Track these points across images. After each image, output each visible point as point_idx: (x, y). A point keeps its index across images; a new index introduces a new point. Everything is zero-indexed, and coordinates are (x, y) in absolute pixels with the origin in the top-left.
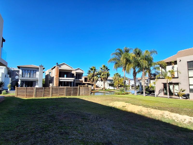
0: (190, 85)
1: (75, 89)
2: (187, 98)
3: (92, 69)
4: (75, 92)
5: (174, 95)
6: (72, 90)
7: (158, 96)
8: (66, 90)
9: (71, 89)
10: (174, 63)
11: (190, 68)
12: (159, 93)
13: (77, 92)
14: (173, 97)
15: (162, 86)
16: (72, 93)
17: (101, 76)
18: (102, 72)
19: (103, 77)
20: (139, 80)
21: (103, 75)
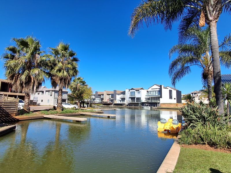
17: (54, 72)
18: (59, 62)
19: (60, 74)
20: (100, 95)
21: (60, 70)
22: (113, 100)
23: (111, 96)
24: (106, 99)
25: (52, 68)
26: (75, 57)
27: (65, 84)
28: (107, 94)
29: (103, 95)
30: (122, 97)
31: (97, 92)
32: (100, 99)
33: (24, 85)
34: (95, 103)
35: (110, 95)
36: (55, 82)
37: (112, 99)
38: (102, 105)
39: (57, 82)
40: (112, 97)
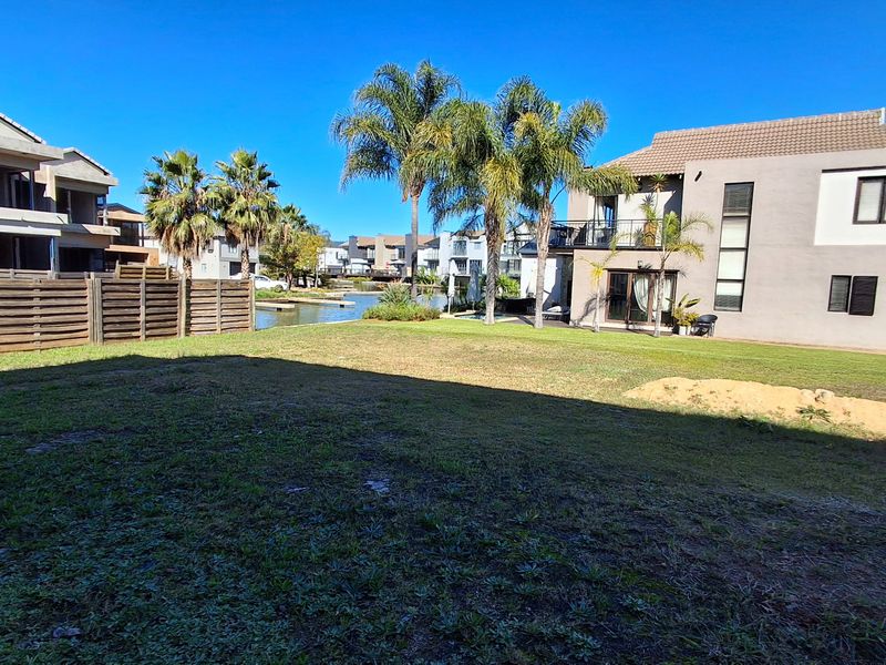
0: (718, 280)
1: (161, 289)
2: (700, 333)
3: (175, 169)
4: (162, 310)
5: (650, 319)
6: (142, 294)
7: (582, 324)
8: (98, 302)
9: (131, 288)
10: (662, 182)
11: (730, 211)
12: (587, 313)
13: (173, 309)
14: (645, 328)
15: (602, 284)
16: (142, 318)
17: (230, 215)
18: (238, 194)
19: (243, 221)
20: (366, 248)
21: (242, 213)
22: (403, 265)
23: (397, 251)
24: (384, 261)
25: (227, 208)
26: (270, 178)
27: (254, 238)
28: (387, 247)
29: (373, 248)
30: (431, 258)
31: (354, 239)
32: (366, 262)
33: (182, 246)
34: (348, 272)
35: (394, 247)
36: (234, 236)
37: (400, 262)
38: (369, 283)
39: (237, 235)
40: (400, 257)
